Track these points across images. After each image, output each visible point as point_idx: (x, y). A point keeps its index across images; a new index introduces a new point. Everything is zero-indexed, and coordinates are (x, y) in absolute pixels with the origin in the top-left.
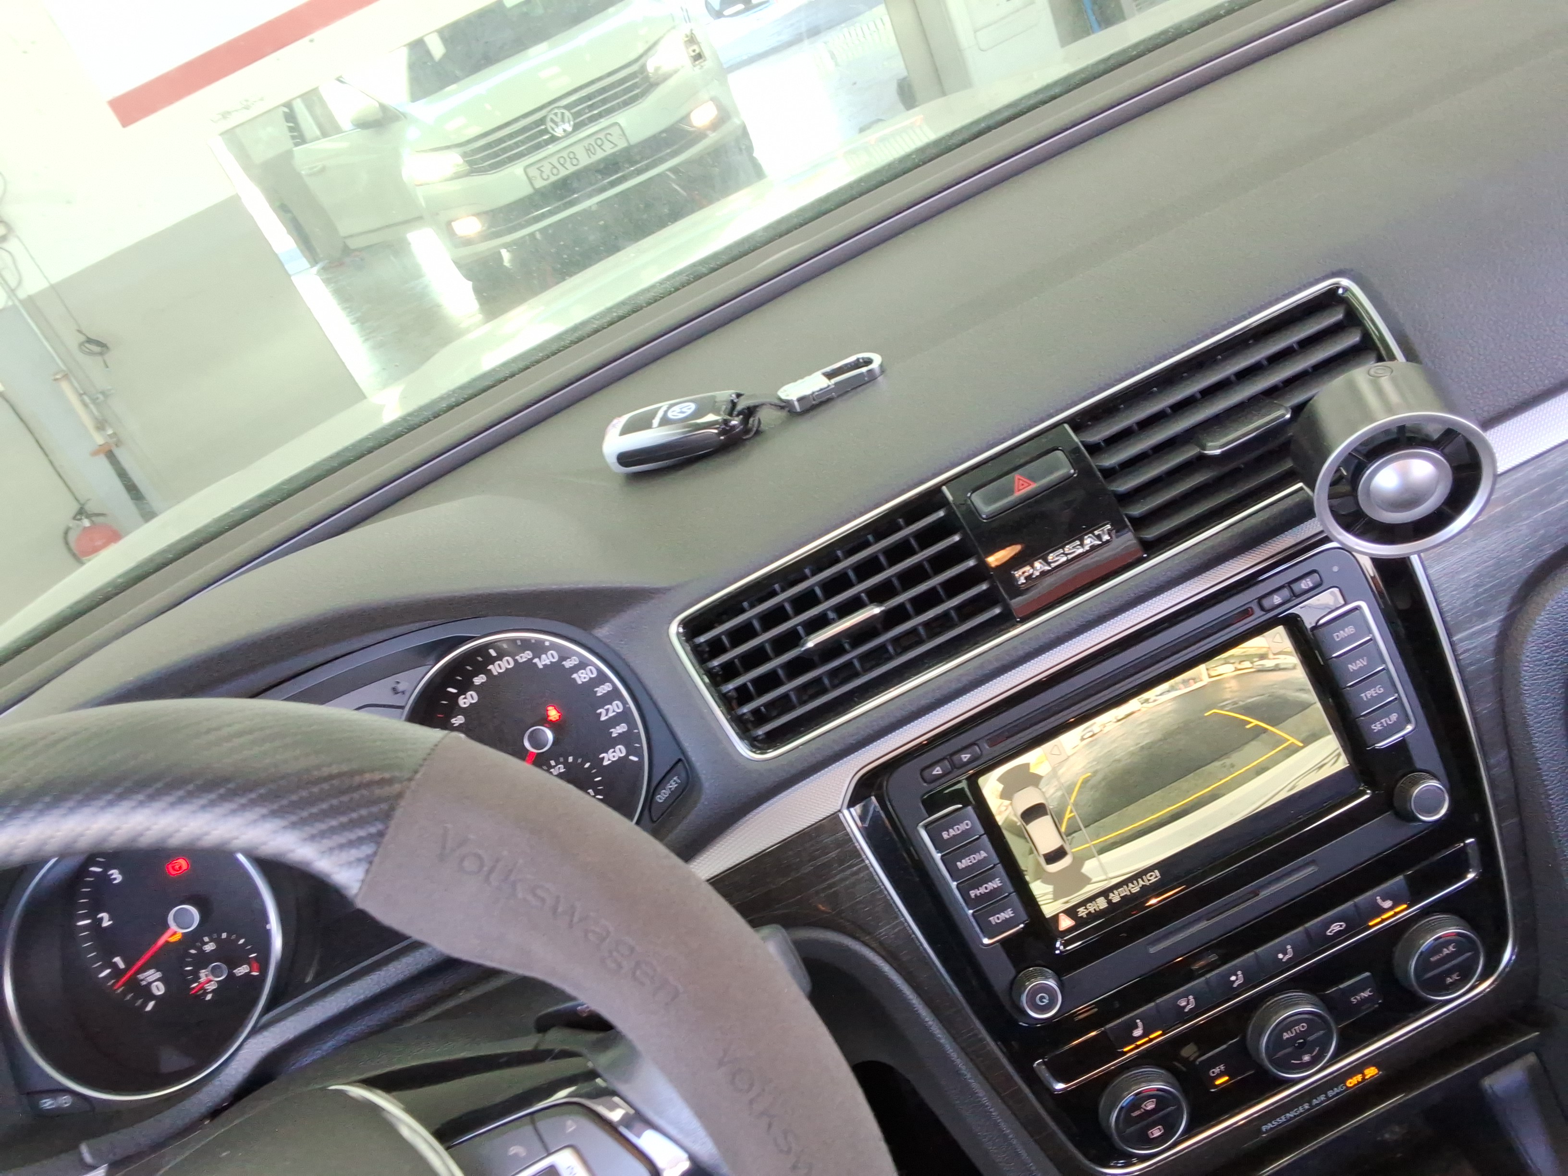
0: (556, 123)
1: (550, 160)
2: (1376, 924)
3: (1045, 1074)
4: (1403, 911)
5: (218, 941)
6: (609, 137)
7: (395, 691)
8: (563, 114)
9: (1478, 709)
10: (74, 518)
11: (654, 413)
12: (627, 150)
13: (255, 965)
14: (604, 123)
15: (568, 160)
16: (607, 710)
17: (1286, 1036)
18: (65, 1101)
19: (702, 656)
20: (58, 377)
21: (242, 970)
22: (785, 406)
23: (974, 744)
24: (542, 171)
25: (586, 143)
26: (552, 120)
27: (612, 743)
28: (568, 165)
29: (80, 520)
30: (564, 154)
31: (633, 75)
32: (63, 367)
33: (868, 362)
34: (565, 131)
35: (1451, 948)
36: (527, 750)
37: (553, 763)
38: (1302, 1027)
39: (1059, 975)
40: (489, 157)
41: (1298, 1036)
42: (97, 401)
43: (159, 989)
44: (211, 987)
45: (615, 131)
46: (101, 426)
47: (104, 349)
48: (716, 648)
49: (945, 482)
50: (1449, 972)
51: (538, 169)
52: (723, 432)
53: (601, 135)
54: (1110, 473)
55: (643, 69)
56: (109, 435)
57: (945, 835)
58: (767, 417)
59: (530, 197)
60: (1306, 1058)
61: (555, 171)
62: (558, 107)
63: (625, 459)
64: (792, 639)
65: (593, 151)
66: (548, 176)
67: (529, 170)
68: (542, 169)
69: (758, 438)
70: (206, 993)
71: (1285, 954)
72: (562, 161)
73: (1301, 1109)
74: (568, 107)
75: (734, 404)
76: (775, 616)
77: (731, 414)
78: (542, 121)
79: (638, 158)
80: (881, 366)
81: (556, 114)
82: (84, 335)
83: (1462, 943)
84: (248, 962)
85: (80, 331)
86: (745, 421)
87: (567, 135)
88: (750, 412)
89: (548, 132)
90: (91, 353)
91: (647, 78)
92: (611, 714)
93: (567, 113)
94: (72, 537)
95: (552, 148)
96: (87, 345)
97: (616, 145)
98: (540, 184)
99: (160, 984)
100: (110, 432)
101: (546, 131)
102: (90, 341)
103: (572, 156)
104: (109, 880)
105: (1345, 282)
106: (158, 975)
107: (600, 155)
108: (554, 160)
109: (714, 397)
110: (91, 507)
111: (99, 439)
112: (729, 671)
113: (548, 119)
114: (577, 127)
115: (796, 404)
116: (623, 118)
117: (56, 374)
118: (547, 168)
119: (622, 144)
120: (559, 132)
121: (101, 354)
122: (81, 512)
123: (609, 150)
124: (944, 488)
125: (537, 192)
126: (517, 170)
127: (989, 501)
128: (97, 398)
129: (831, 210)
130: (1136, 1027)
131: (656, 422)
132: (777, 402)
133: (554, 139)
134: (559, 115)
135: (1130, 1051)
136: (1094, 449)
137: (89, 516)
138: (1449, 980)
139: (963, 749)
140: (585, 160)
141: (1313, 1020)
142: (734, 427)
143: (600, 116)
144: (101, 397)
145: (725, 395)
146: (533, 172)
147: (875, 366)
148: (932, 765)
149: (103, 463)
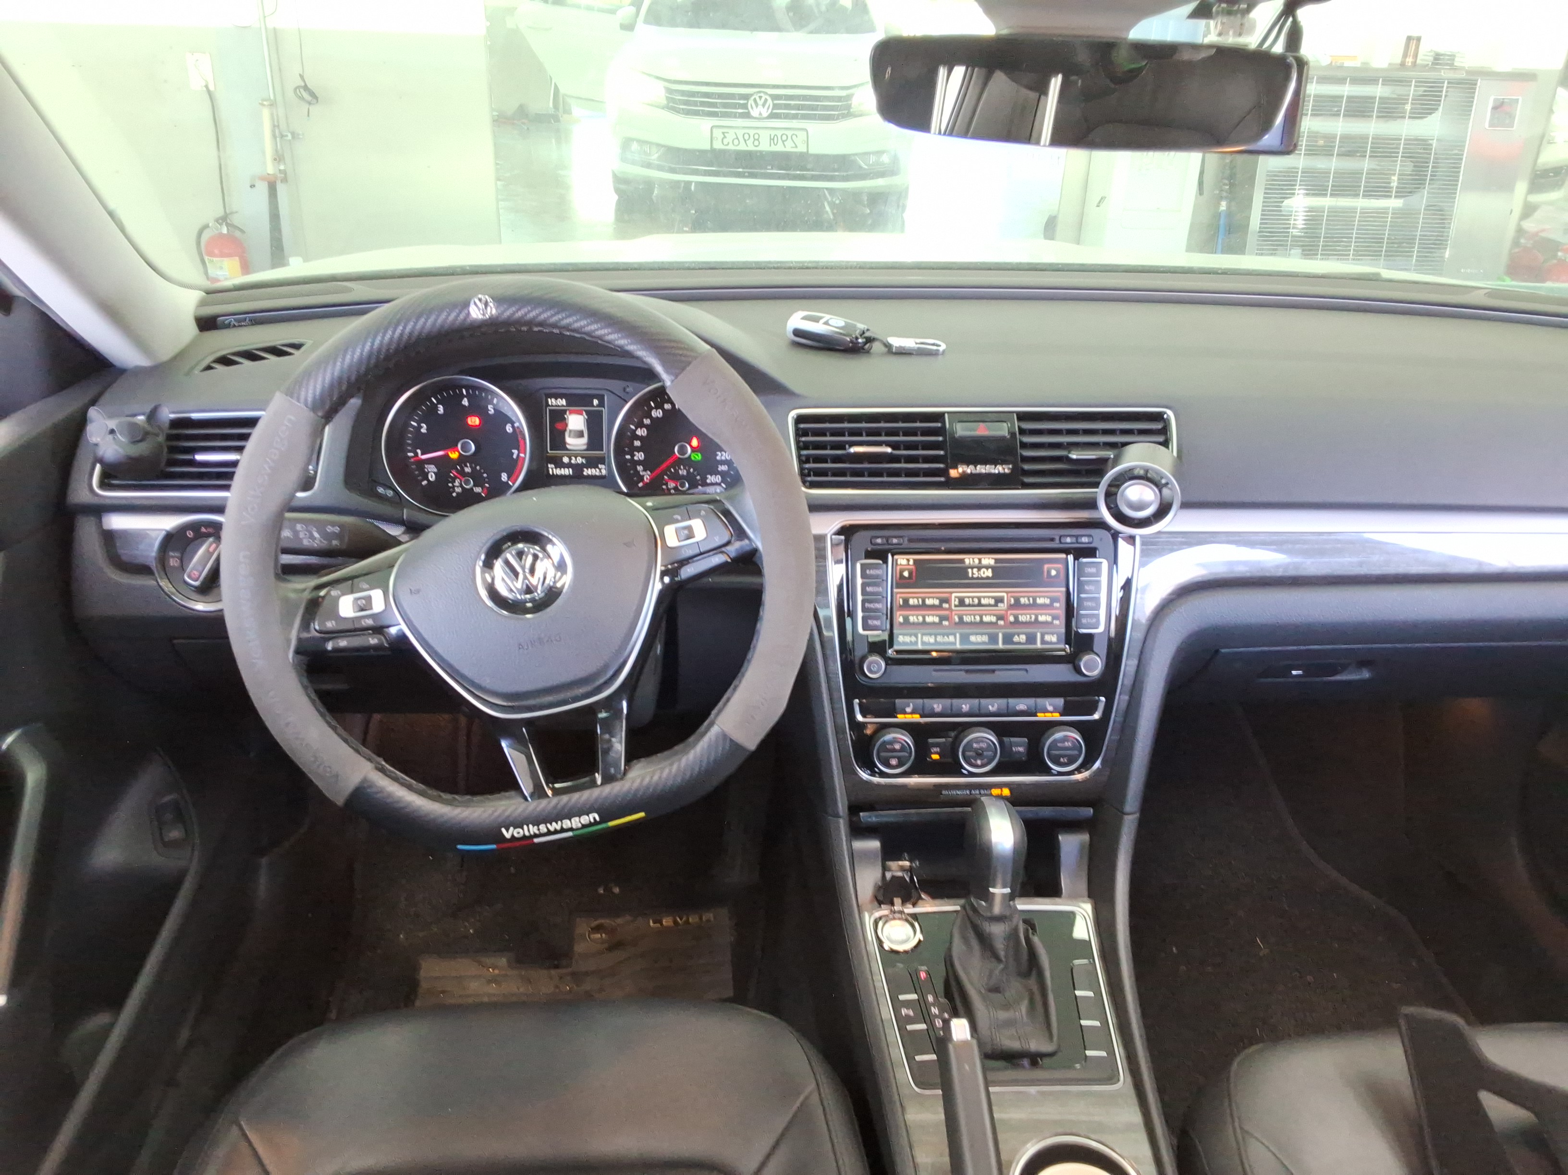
0: (757, 105)
1: (736, 131)
2: (1041, 717)
3: (857, 709)
4: (1056, 717)
5: (474, 469)
6: (794, 137)
7: (624, 389)
8: (766, 100)
9: (1133, 634)
10: (217, 220)
11: (821, 318)
12: (803, 156)
13: (485, 490)
14: (794, 124)
15: (752, 139)
16: (722, 455)
17: (975, 745)
18: (390, 493)
19: (799, 433)
20: (265, 103)
21: (478, 490)
22: (888, 346)
23: (901, 537)
24: (725, 137)
25: (773, 133)
26: (755, 100)
27: (716, 472)
28: (750, 142)
29: (221, 224)
30: (752, 132)
31: (839, 99)
32: (272, 97)
33: (940, 346)
34: (760, 114)
35: (1070, 744)
36: (674, 452)
37: (682, 467)
38: (984, 745)
39: (887, 664)
40: (686, 103)
41: (981, 749)
42: (286, 138)
43: (432, 477)
44: (459, 490)
45: (802, 135)
46: (279, 158)
47: (315, 101)
48: (805, 433)
49: (948, 413)
50: (1063, 756)
51: (723, 133)
52: (851, 342)
53: (789, 133)
54: (1024, 445)
55: (849, 97)
56: (280, 170)
57: (868, 572)
58: (877, 347)
59: (703, 152)
60: (979, 762)
61: (736, 142)
62: (766, 93)
63: (797, 333)
64: (841, 446)
65: (776, 143)
66: (728, 143)
67: (714, 130)
68: (726, 134)
69: (867, 354)
70: (454, 491)
71: (993, 706)
72: (746, 137)
73: (965, 792)
74: (775, 97)
75: (864, 333)
76: (840, 433)
77: (861, 336)
78: (746, 97)
79: (809, 166)
80: (944, 351)
81: (760, 97)
82: (304, 81)
83: (1077, 747)
84: (483, 487)
85: (302, 76)
86: (866, 343)
87: (761, 118)
88: (869, 340)
89: (747, 108)
90: (302, 98)
91: (849, 107)
92: (723, 458)
93: (770, 101)
94: (206, 236)
95: (740, 122)
96: (302, 90)
97: (796, 147)
98: (718, 145)
99: (434, 476)
100: (282, 167)
101: (745, 106)
102: (306, 88)
103: (756, 137)
104: (437, 409)
105: (1170, 413)
106: (435, 470)
107: (779, 148)
108: (740, 133)
109: (855, 325)
110: (236, 220)
111: (270, 169)
112: (806, 446)
113: (752, 98)
114: (772, 116)
115: (894, 348)
116: (813, 126)
117: (266, 100)
118: (730, 136)
119: (802, 149)
120: (754, 113)
121: (310, 103)
122: (223, 219)
123: (789, 148)
124: (946, 415)
125: (713, 151)
126: (705, 124)
127: (963, 429)
128: (287, 136)
129: (954, 269)
130: (909, 706)
131: (822, 321)
132: (885, 341)
133: (747, 115)
134: (763, 99)
135: (901, 718)
136: (1022, 432)
137: (228, 225)
138: (1062, 760)
139: (895, 537)
140: (765, 146)
141: (992, 747)
142: (859, 343)
143: (795, 117)
144: (290, 137)
145: (861, 326)
146: (718, 133)
147: (941, 349)
148: (878, 537)
149: (263, 188)
